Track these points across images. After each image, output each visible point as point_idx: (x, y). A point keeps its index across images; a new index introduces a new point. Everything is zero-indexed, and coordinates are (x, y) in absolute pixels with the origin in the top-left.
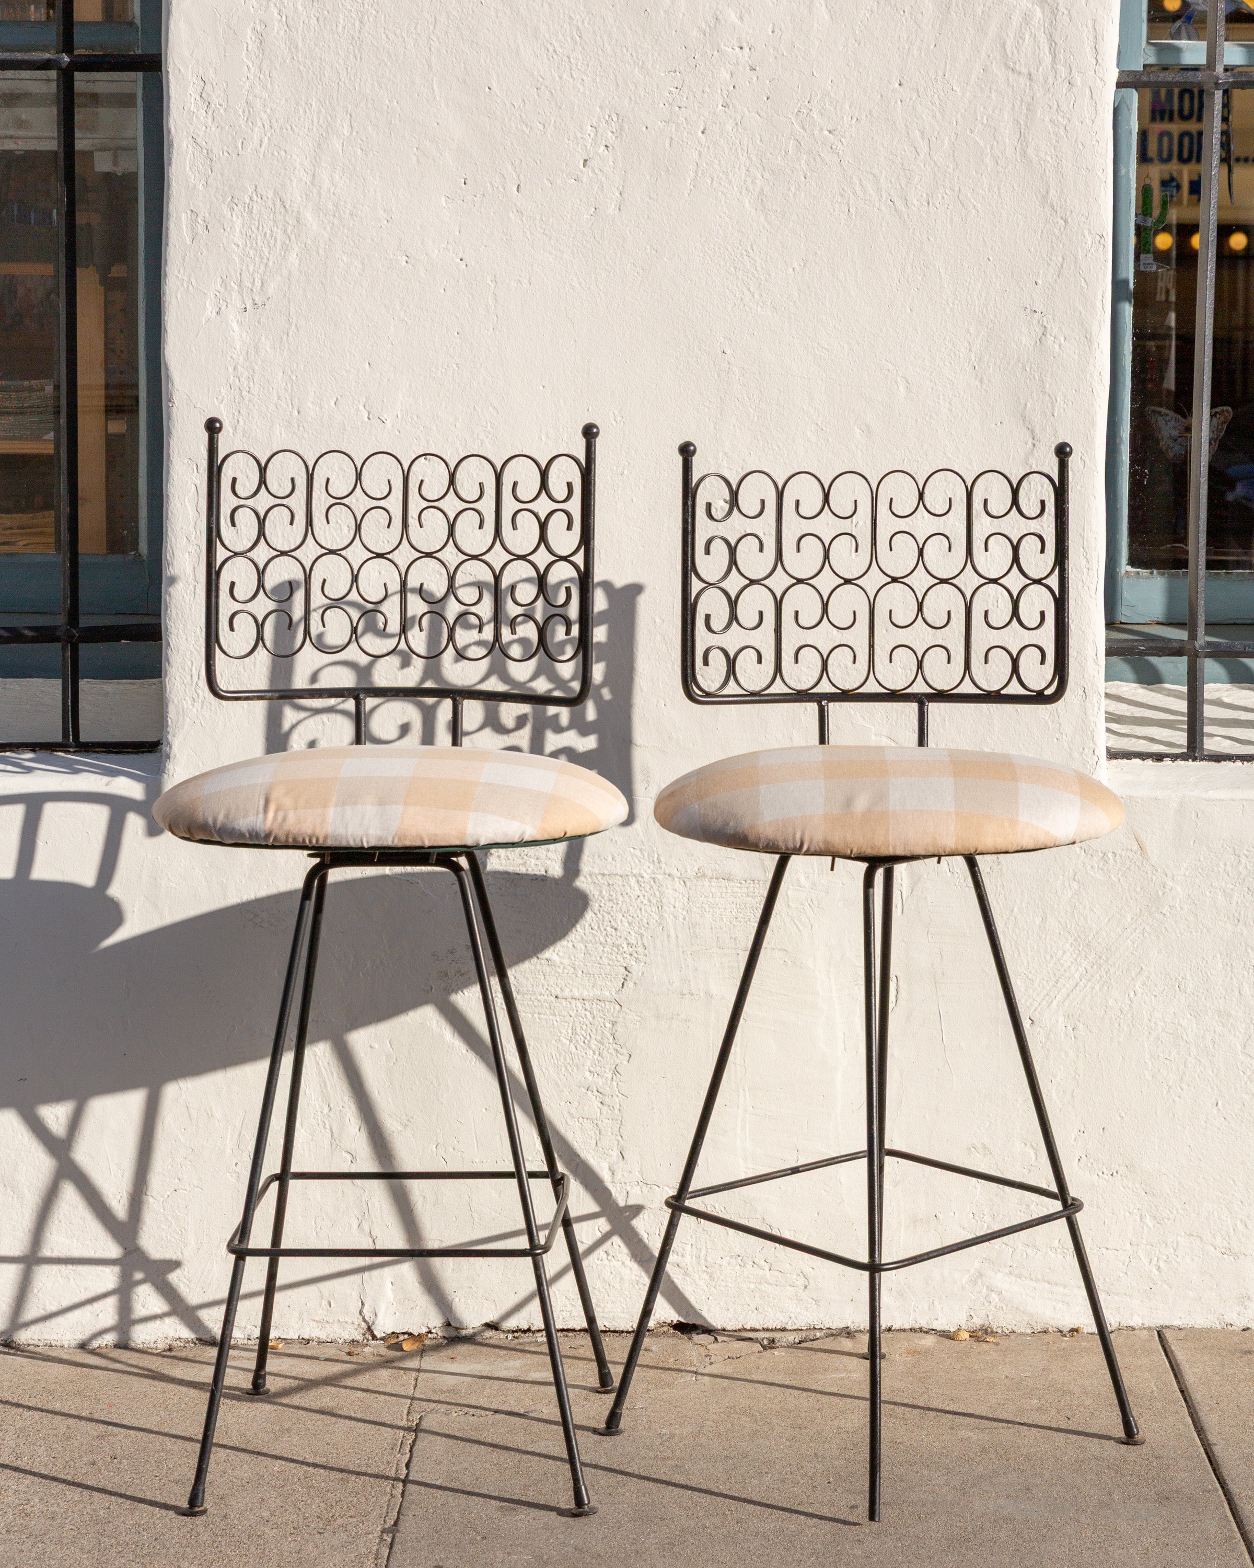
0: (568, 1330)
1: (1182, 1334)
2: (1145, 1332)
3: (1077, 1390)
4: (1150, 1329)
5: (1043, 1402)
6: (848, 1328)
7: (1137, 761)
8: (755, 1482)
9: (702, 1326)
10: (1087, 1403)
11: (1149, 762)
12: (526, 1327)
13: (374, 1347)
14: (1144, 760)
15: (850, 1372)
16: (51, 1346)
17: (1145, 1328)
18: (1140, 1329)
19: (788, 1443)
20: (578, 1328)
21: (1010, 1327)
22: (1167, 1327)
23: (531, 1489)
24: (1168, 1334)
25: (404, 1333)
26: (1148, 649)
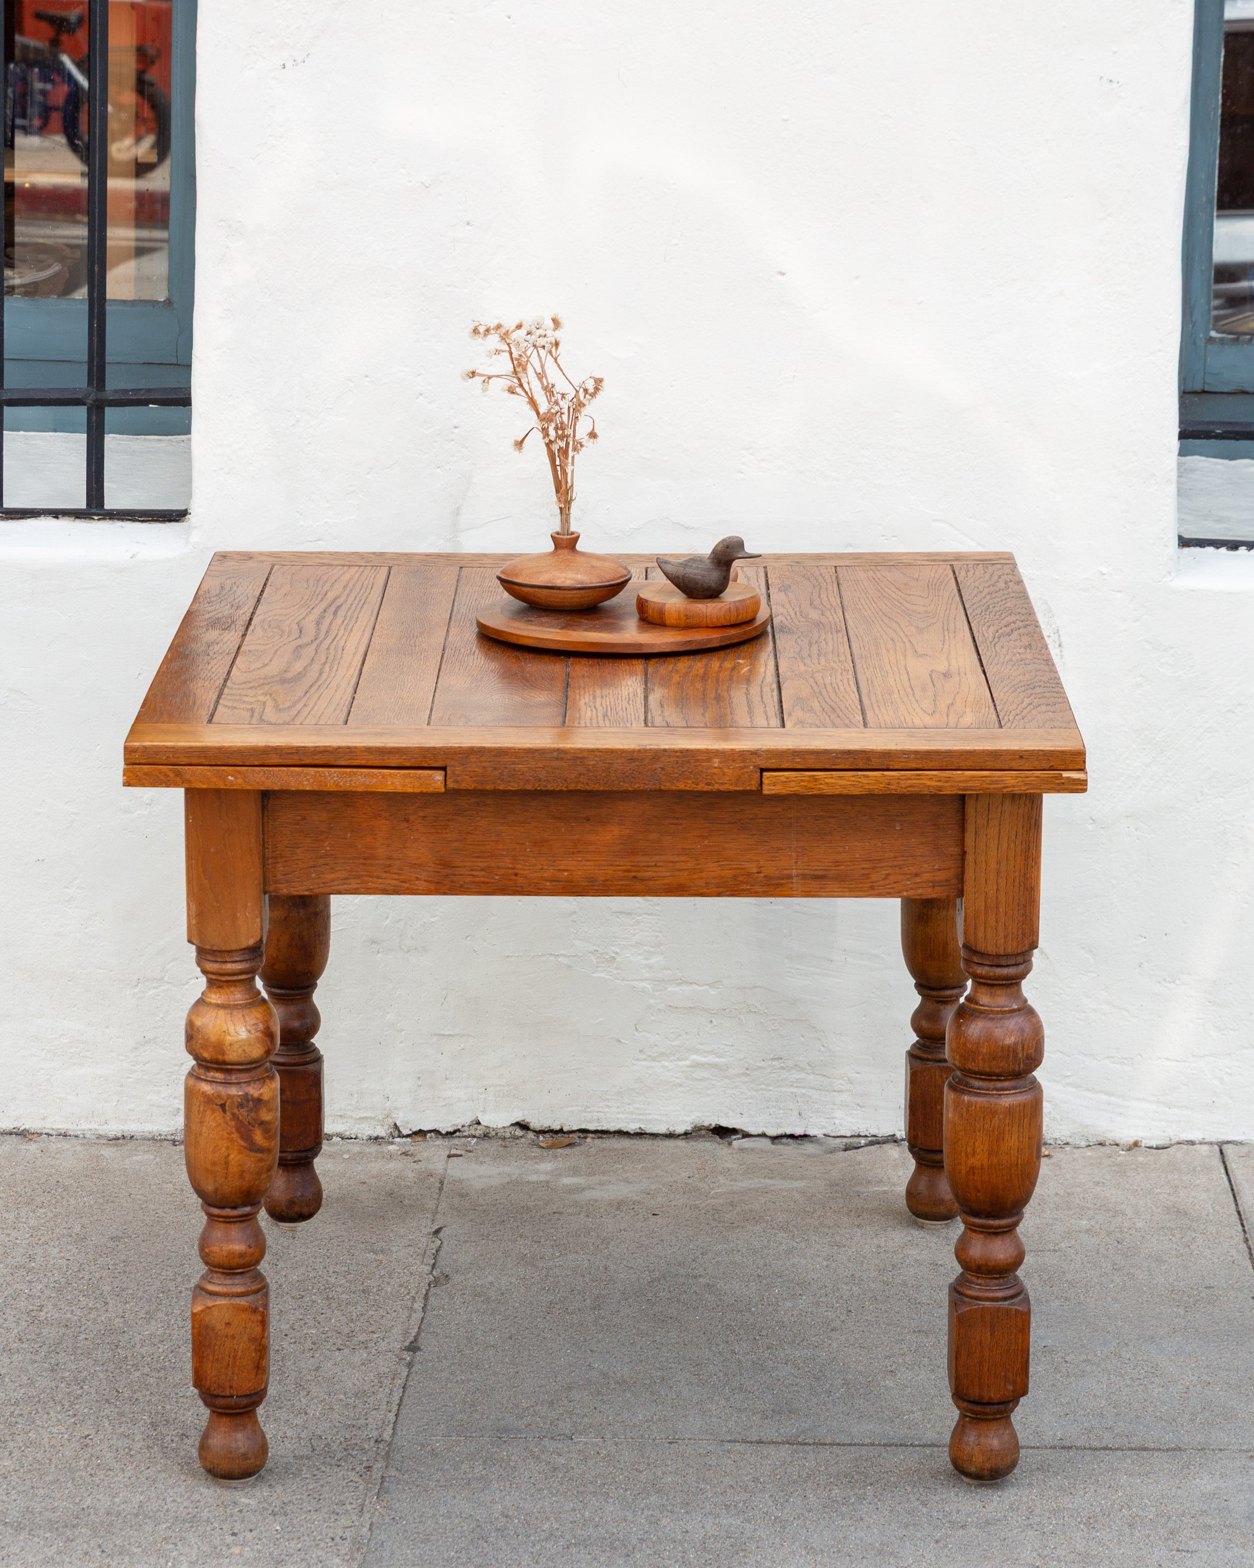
0: (603, 1132)
1: (1244, 1150)
2: (1206, 1147)
3: (1129, 1211)
4: (1211, 1143)
5: (1093, 1223)
6: (894, 1135)
7: (1210, 549)
8: (789, 1304)
9: (742, 1131)
10: (1139, 1225)
11: (1223, 550)
12: (558, 1128)
13: (399, 1144)
14: (1218, 548)
15: (894, 1185)
16: (66, 1136)
17: (1206, 1143)
18: (1201, 1143)
19: (825, 1263)
20: (612, 1129)
21: (1063, 1138)
22: (1228, 1142)
23: (557, 1307)
24: (1228, 1149)
25: (430, 1131)
26: (1224, 432)
